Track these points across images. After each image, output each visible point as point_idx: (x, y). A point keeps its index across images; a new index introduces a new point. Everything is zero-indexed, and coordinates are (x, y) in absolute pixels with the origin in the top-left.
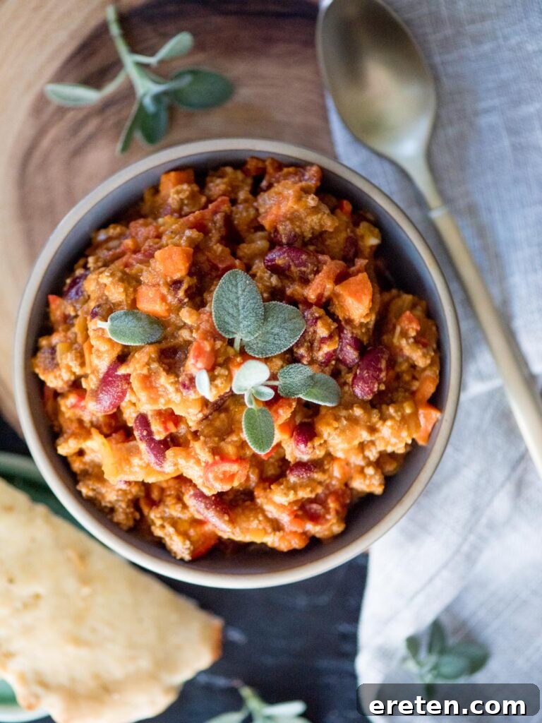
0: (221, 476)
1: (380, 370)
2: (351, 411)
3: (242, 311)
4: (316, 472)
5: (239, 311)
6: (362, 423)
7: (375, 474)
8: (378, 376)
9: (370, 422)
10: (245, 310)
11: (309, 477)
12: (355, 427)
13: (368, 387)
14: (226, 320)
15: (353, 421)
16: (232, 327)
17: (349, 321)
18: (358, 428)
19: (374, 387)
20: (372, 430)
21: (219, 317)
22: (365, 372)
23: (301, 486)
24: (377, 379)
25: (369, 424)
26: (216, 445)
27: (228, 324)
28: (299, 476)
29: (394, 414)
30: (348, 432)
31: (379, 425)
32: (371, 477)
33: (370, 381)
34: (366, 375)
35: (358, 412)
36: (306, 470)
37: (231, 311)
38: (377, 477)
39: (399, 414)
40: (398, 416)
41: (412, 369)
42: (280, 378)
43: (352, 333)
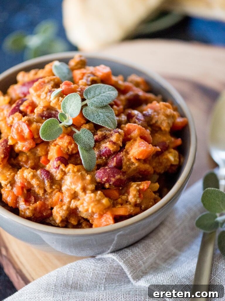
0: (19, 131)
1: (114, 177)
2: (86, 174)
3: (99, 96)
4: (48, 181)
5: (99, 95)
6: (84, 181)
7: (65, 210)
8: (111, 177)
9: (87, 185)
10: (101, 97)
11: (44, 178)
12: (81, 179)
13: (103, 175)
14: (91, 92)
15: (83, 178)
16: (90, 95)
17: (127, 153)
18: (80, 182)
19: (104, 178)
20: (84, 189)
21: (90, 89)
22: (109, 169)
23: (37, 179)
24: (109, 177)
25: (86, 185)
26: (32, 121)
27: (90, 93)
28: (41, 173)
29: (98, 195)
30: (75, 178)
31: (88, 192)
32: (62, 209)
33: (106, 174)
34: (108, 171)
35: (88, 177)
36: (46, 174)
37: (97, 92)
38: (64, 212)
39: (100, 197)
40: (98, 197)
41: (125, 202)
42: (81, 131)
43: (123, 157)
